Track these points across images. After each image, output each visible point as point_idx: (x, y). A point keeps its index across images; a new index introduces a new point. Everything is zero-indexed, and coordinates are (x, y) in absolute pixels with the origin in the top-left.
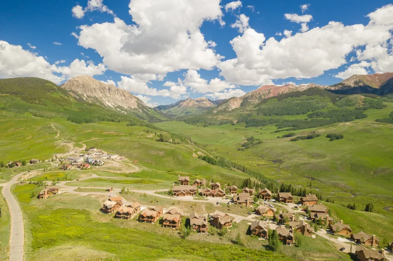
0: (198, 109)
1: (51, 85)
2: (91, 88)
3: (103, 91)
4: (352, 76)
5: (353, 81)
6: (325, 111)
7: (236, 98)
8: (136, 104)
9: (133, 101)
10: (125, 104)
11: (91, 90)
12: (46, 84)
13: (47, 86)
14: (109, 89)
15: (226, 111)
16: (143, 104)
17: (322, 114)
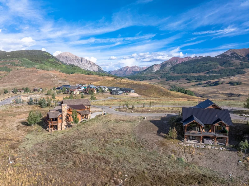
0: (133, 73)
1: (47, 54)
2: (71, 59)
3: (78, 61)
4: (229, 50)
5: (230, 53)
6: (217, 70)
7: (157, 64)
8: (98, 69)
9: (96, 67)
10: (91, 69)
11: (71, 60)
12: (45, 54)
13: (45, 55)
14: (81, 60)
15: (152, 72)
16: (101, 69)
17: (215, 72)
